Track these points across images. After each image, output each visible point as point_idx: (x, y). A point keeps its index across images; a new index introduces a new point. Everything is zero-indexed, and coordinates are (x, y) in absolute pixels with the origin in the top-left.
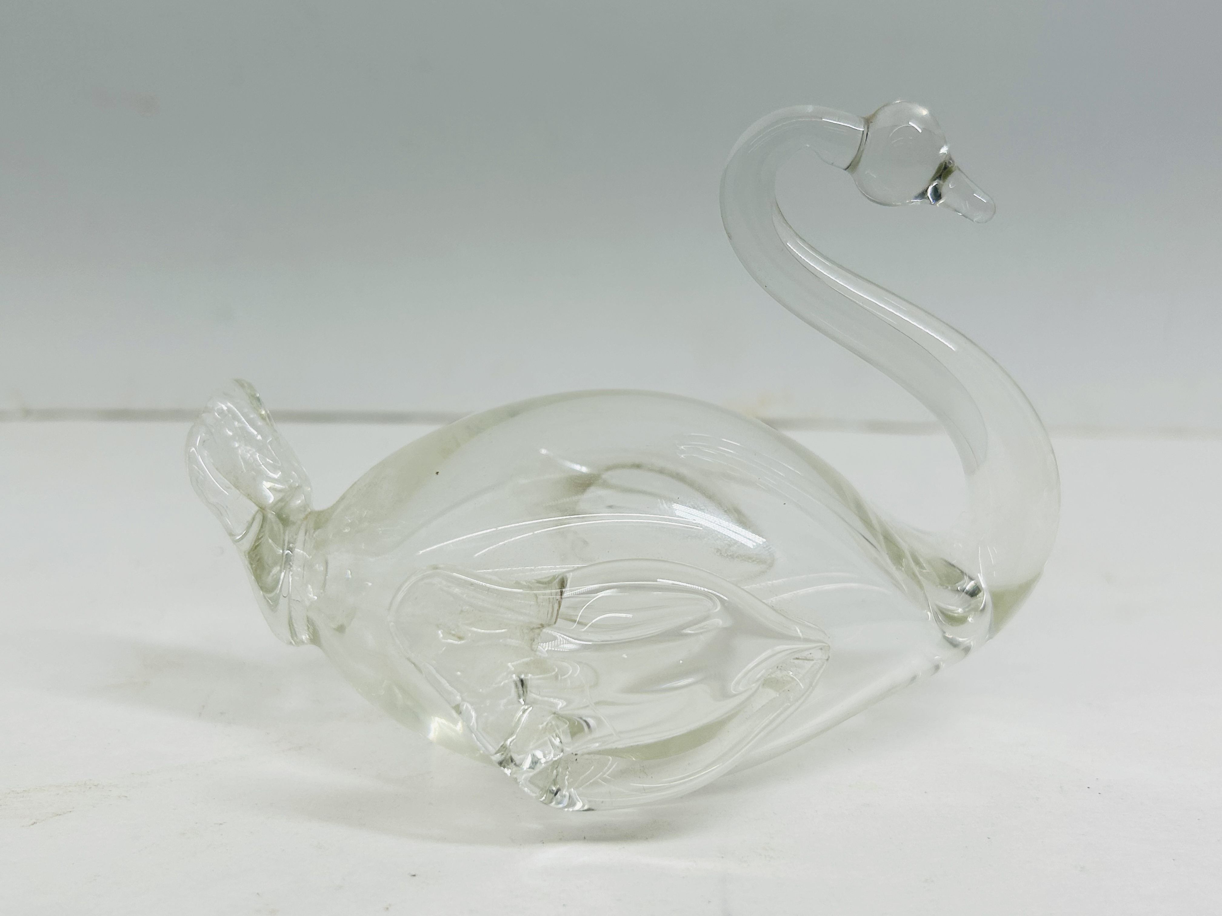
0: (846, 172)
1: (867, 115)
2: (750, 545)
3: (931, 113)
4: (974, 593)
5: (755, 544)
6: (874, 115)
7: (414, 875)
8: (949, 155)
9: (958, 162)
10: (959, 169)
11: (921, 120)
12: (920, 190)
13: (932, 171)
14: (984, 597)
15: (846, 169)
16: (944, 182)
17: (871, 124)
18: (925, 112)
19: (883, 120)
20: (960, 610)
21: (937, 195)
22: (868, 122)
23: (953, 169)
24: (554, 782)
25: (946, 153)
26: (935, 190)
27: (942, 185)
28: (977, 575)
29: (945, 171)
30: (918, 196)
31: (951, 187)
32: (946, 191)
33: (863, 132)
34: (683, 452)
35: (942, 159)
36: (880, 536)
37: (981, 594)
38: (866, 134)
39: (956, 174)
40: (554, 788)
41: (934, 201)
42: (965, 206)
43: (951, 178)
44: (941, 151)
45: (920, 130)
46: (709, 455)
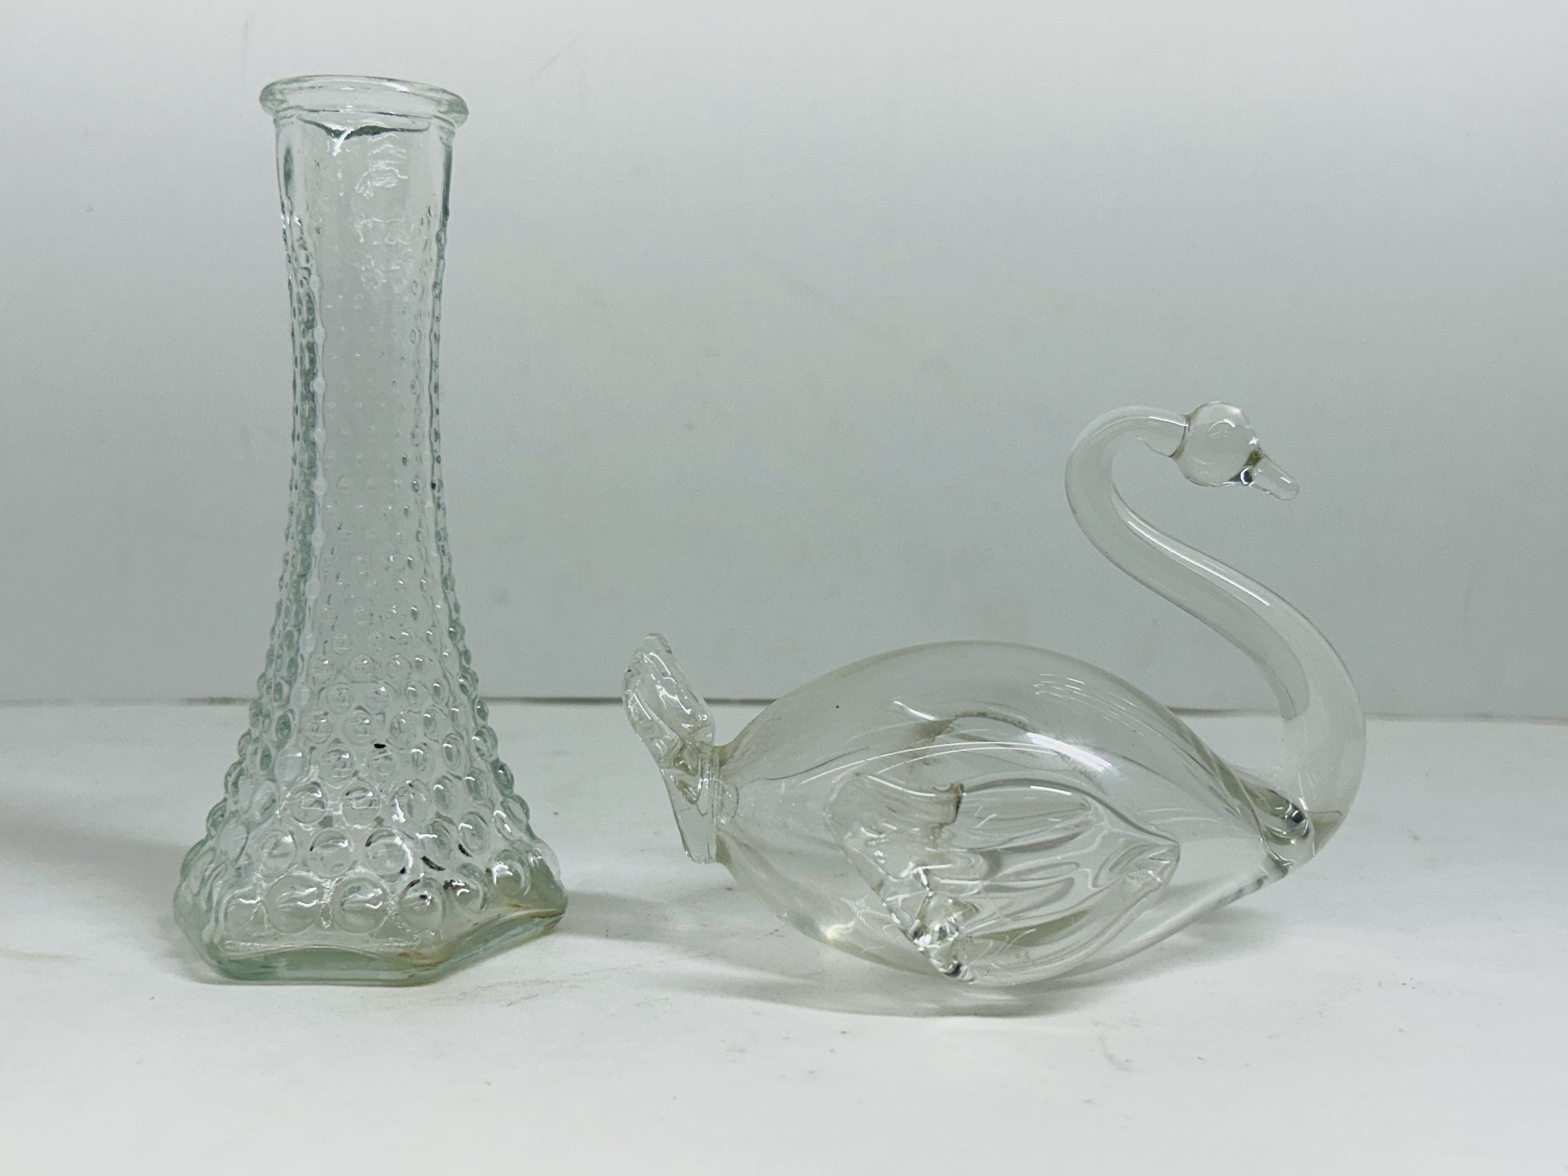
0: (1171, 459)
1: (1188, 413)
3: (1243, 413)
4: (1299, 818)
5: (1103, 768)
6: (1194, 414)
7: (845, 1032)
8: (1258, 445)
9: (1265, 450)
10: (1266, 456)
11: (1233, 417)
13: (1245, 458)
14: (1306, 823)
15: (1171, 456)
16: (1254, 466)
17: (1192, 421)
18: (1236, 411)
19: (1202, 418)
20: (1284, 833)
21: (1248, 478)
22: (1189, 419)
23: (1261, 456)
24: (955, 957)
25: (1255, 443)
26: (1247, 474)
27: (1253, 470)
28: (1299, 800)
29: (1255, 458)
30: (1232, 480)
31: (1259, 471)
32: (1255, 474)
33: (1185, 427)
34: (1036, 689)
35: (1252, 448)
36: (1215, 765)
37: (1304, 822)
38: (1187, 429)
39: (1264, 460)
40: (955, 962)
41: (1246, 483)
42: (1272, 487)
43: (1260, 464)
44: (1252, 442)
45: (1234, 426)
46: (1058, 692)
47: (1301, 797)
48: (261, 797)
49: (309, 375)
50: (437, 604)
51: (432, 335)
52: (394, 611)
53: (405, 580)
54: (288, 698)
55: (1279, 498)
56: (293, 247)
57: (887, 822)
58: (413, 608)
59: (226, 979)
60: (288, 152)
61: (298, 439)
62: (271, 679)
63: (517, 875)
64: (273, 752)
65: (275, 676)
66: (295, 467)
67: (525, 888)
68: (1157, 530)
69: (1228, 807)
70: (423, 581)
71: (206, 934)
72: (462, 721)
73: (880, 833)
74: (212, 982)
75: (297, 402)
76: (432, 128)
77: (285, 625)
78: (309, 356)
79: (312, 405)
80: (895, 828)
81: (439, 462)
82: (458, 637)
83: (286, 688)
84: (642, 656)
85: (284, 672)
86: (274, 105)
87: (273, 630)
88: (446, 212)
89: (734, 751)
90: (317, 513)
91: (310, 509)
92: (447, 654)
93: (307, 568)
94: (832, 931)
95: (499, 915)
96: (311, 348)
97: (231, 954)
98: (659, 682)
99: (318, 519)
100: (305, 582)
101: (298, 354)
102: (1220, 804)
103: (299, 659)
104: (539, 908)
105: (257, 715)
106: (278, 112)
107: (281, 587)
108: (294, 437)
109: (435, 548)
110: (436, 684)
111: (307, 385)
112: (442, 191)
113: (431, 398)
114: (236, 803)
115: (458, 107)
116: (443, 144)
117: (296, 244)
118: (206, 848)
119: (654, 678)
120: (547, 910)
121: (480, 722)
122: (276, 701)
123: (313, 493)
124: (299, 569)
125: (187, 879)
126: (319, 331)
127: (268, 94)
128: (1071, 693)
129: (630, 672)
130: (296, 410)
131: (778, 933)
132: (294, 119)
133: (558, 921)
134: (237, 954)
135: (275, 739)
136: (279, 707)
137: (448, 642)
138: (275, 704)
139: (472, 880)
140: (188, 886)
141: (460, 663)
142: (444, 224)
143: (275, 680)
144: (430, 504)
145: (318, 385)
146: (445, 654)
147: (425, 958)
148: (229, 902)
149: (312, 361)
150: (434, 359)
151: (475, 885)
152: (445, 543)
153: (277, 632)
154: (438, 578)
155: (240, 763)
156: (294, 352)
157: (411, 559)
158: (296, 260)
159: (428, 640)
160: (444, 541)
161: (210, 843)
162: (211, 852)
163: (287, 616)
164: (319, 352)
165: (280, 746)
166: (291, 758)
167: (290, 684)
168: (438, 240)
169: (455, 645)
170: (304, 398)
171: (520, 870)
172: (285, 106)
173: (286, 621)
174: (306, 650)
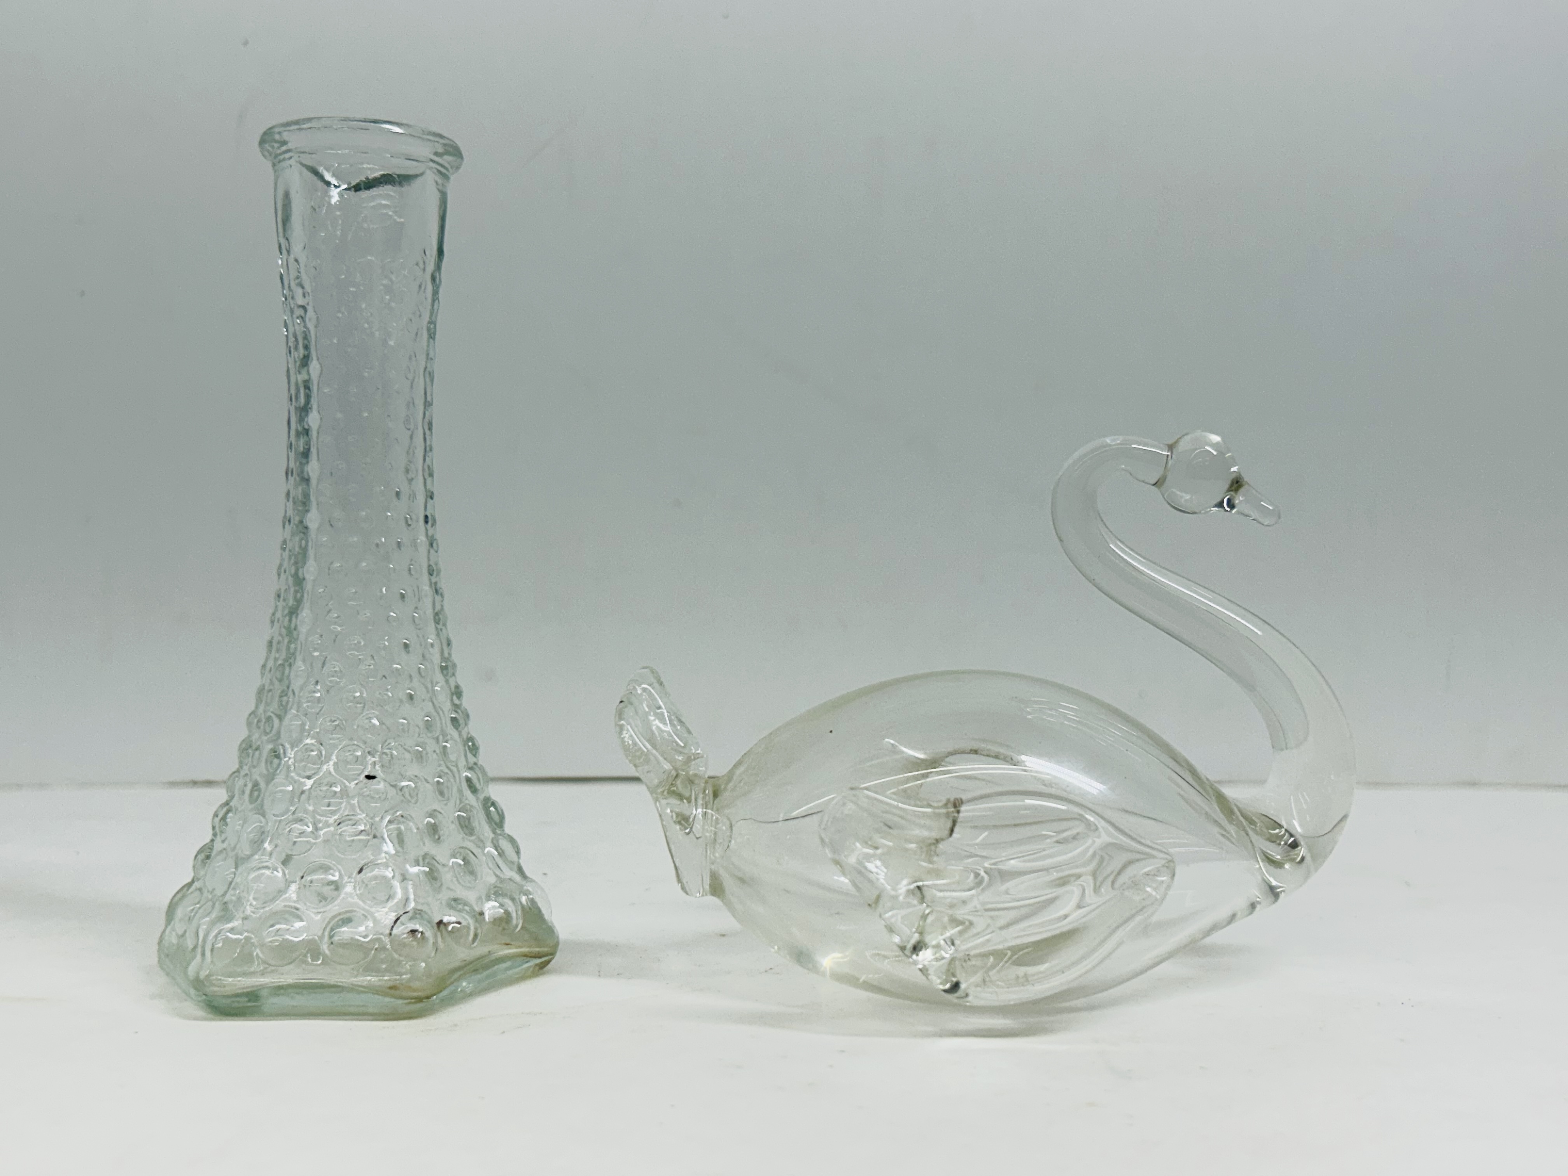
0: (1153, 487)
1: (1170, 442)
2: (1095, 792)
4: (1294, 845)
6: (1176, 442)
7: (843, 1051)
8: (1239, 473)
9: (1246, 478)
10: (1248, 484)
11: (1215, 446)
12: (1219, 500)
13: (1226, 484)
14: (1302, 849)
15: (1154, 485)
16: (1236, 494)
17: (1174, 450)
18: (1216, 438)
19: (1184, 445)
20: (1279, 857)
21: (1231, 505)
22: (1171, 448)
23: (1244, 483)
24: (954, 975)
25: (1236, 470)
26: (1229, 500)
27: (1234, 497)
28: (1293, 823)
29: (1237, 484)
30: (1216, 506)
31: (1241, 498)
32: (1237, 502)
33: (1168, 455)
34: (1030, 714)
35: (1234, 476)
36: (1208, 788)
37: (1299, 848)
38: (1170, 457)
39: (1246, 487)
40: (954, 980)
41: (1229, 509)
42: (1255, 514)
43: (1242, 490)
44: (1232, 470)
45: (1215, 453)
46: (1052, 716)
47: (1295, 819)
48: (250, 830)
49: (304, 410)
50: (428, 638)
51: (427, 373)
52: (387, 643)
53: (398, 612)
54: (278, 733)
55: (1263, 525)
56: (289, 287)
57: (882, 838)
58: (405, 641)
59: (211, 1016)
60: (287, 195)
61: (292, 475)
62: (261, 714)
63: (507, 913)
64: (262, 785)
65: (265, 711)
66: (288, 504)
67: (517, 926)
68: (1144, 558)
69: (1224, 833)
70: (415, 614)
71: (192, 970)
72: (453, 757)
73: (876, 848)
74: (196, 1019)
75: (291, 439)
76: (428, 172)
77: (276, 659)
78: (305, 392)
79: (307, 439)
80: (891, 844)
81: (432, 498)
82: (450, 671)
83: (276, 721)
84: (634, 688)
85: (275, 705)
86: (273, 147)
87: (264, 666)
88: (440, 252)
89: (727, 784)
90: (310, 548)
91: (303, 542)
92: (439, 689)
93: (299, 602)
94: (828, 961)
95: (489, 952)
96: (307, 386)
97: (216, 989)
98: (652, 714)
99: (311, 553)
100: (297, 617)
101: (293, 392)
102: (1216, 830)
103: (290, 693)
104: (530, 947)
105: (247, 749)
106: (276, 156)
107: (272, 622)
108: (288, 473)
109: (427, 582)
110: (427, 718)
111: (301, 420)
112: (437, 232)
113: (424, 434)
114: (223, 841)
115: (455, 151)
116: (439, 190)
117: (293, 284)
118: (193, 887)
119: (647, 710)
120: (537, 949)
121: (472, 759)
122: (266, 734)
123: (306, 528)
124: (291, 602)
125: (173, 923)
126: (314, 366)
127: (266, 138)
128: (1065, 716)
129: (622, 704)
130: (290, 446)
131: (773, 971)
132: (292, 162)
133: (549, 962)
134: (222, 989)
135: (265, 772)
136: (269, 741)
137: (439, 677)
138: (265, 738)
139: (463, 914)
140: (173, 930)
141: (452, 700)
142: (438, 267)
143: (265, 715)
144: (422, 538)
145: (313, 420)
146: (436, 688)
147: (414, 991)
148: (216, 936)
149: (308, 397)
150: (429, 399)
151: (467, 920)
152: (437, 579)
153: (268, 668)
154: (430, 612)
155: (227, 803)
156: (289, 390)
157: (404, 592)
158: (293, 298)
159: (420, 673)
160: (436, 577)
161: (197, 884)
162: (198, 892)
163: (278, 650)
164: (315, 388)
165: (270, 778)
166: (281, 791)
167: (280, 718)
168: (433, 279)
169: (447, 681)
170: (298, 434)
171: (511, 908)
172: (284, 148)
173: (277, 656)
174: (296, 685)
